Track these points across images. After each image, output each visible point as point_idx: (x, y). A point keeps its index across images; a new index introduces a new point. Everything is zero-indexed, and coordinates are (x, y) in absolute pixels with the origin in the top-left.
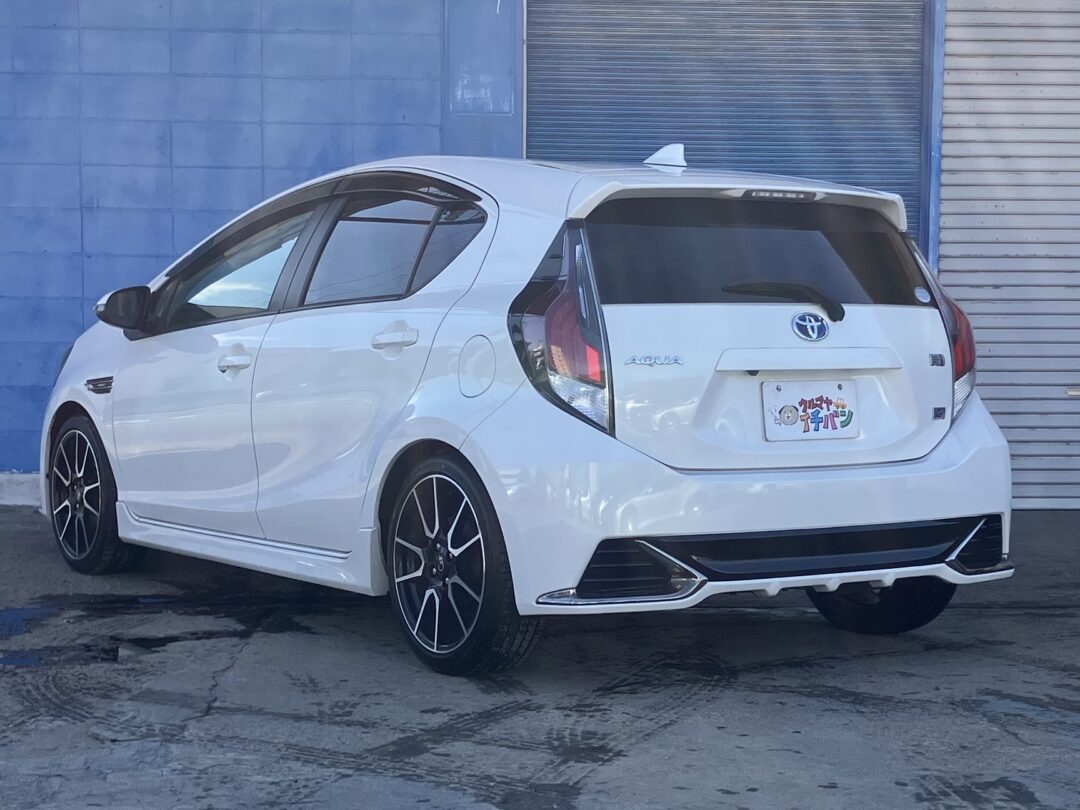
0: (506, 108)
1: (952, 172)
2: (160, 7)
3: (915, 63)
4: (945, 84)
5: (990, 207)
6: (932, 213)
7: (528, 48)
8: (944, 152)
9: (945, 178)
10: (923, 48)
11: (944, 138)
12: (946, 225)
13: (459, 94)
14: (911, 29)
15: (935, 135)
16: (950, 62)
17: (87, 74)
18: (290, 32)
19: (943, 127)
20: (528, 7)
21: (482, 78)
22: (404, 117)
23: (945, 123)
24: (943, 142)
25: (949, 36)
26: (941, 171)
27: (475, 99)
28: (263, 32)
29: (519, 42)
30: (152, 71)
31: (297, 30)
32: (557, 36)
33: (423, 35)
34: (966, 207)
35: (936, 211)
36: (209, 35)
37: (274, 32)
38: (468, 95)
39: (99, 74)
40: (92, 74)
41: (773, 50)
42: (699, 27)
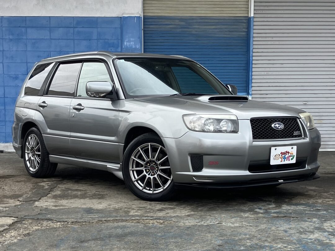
0: (138, 47)
1: (255, 64)
2: (47, 21)
3: (246, 34)
4: (253, 41)
5: (265, 73)
6: (250, 74)
7: (143, 31)
8: (253, 59)
9: (254, 66)
10: (248, 30)
11: (253, 55)
12: (254, 78)
13: (125, 43)
14: (245, 25)
15: (251, 53)
16: (255, 35)
17: (28, 39)
18: (81, 27)
19: (253, 52)
20: (143, 20)
21: (131, 39)
22: (111, 50)
23: (253, 51)
24: (253, 56)
25: (254, 28)
26: (252, 64)
27: (130, 45)
28: (74, 27)
29: (141, 29)
30: (45, 38)
31: (83, 27)
32: (151, 28)
33: (116, 28)
34: (259, 73)
35: (251, 74)
36: (60, 29)
37: (77, 27)
38: (128, 44)
39: (31, 39)
40: (29, 39)
41: (208, 31)
42: (189, 25)
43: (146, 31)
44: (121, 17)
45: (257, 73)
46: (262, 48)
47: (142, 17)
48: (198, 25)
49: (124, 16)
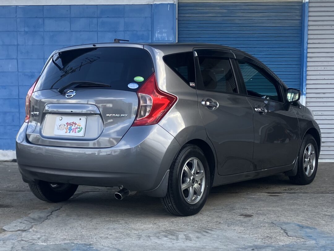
0: (171, 40)
1: (311, 57)
2: (67, 11)
3: (299, 23)
4: (308, 30)
5: (323, 68)
6: (304, 70)
7: (178, 21)
8: (308, 51)
12: (309, 74)
13: (157, 35)
14: (298, 12)
15: (305, 45)
16: (310, 23)
17: (45, 31)
18: (106, 17)
20: (178, 8)
21: (164, 30)
23: (308, 42)
24: (308, 48)
25: (310, 15)
26: (307, 57)
27: (161, 37)
28: (98, 18)
29: (175, 19)
30: (65, 30)
31: (108, 17)
32: (187, 17)
33: (146, 17)
34: (315, 68)
35: (306, 70)
36: (81, 19)
37: (101, 17)
38: (159, 36)
39: (49, 31)
40: (47, 31)
41: (254, 20)
42: (231, 13)
43: (181, 20)
44: (151, 5)
45: (312, 68)
46: (319, 38)
47: (176, 5)
48: (242, 13)
49: (155, 4)
